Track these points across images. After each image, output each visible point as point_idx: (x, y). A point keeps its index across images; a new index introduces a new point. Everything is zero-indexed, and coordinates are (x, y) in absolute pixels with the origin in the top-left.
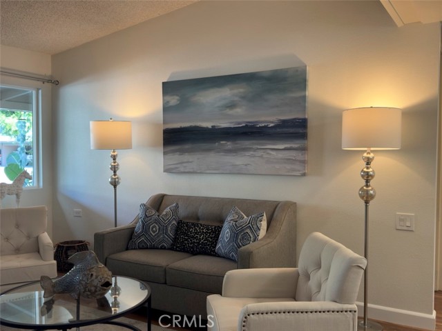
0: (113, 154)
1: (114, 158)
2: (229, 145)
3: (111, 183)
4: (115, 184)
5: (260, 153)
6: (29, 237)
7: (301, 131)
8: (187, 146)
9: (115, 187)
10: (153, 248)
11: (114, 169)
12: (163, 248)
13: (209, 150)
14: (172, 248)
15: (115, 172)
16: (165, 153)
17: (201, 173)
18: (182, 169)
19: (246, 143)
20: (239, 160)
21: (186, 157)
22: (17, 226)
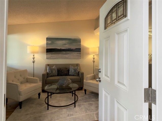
1: (34, 55)
2: (64, 52)
3: (33, 62)
4: (34, 62)
5: (71, 54)
7: (80, 50)
8: (53, 53)
9: (34, 63)
11: (34, 58)
14: (58, 75)
15: (34, 59)
16: (47, 54)
17: (57, 59)
18: (52, 58)
19: (68, 52)
20: (67, 56)
21: (53, 55)
22: (21, 76)
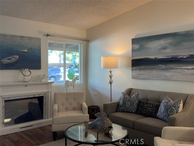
0: (110, 70)
1: (111, 72)
2: (163, 66)
3: (109, 83)
4: (111, 83)
5: (179, 71)
6: (78, 104)
8: (142, 67)
9: (111, 84)
10: (128, 112)
11: (111, 77)
12: (132, 112)
13: (153, 69)
14: (136, 113)
15: (111, 78)
16: (132, 70)
17: (149, 79)
18: (140, 77)
19: (172, 66)
20: (168, 74)
21: (142, 72)
22: (74, 99)
